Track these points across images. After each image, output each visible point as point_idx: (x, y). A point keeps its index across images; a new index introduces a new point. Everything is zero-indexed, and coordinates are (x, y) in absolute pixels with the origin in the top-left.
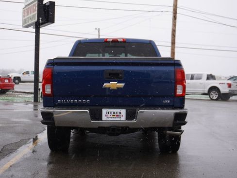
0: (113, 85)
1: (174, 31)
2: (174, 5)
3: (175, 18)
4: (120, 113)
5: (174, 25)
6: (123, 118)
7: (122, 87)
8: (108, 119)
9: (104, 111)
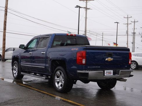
0: (109, 59)
1: (5, 22)
2: (6, 6)
3: (6, 14)
4: (111, 72)
5: (6, 18)
6: (112, 74)
7: (112, 60)
8: (107, 75)
9: (106, 71)
